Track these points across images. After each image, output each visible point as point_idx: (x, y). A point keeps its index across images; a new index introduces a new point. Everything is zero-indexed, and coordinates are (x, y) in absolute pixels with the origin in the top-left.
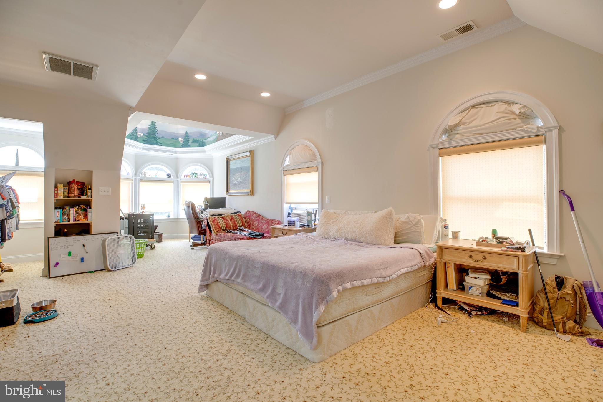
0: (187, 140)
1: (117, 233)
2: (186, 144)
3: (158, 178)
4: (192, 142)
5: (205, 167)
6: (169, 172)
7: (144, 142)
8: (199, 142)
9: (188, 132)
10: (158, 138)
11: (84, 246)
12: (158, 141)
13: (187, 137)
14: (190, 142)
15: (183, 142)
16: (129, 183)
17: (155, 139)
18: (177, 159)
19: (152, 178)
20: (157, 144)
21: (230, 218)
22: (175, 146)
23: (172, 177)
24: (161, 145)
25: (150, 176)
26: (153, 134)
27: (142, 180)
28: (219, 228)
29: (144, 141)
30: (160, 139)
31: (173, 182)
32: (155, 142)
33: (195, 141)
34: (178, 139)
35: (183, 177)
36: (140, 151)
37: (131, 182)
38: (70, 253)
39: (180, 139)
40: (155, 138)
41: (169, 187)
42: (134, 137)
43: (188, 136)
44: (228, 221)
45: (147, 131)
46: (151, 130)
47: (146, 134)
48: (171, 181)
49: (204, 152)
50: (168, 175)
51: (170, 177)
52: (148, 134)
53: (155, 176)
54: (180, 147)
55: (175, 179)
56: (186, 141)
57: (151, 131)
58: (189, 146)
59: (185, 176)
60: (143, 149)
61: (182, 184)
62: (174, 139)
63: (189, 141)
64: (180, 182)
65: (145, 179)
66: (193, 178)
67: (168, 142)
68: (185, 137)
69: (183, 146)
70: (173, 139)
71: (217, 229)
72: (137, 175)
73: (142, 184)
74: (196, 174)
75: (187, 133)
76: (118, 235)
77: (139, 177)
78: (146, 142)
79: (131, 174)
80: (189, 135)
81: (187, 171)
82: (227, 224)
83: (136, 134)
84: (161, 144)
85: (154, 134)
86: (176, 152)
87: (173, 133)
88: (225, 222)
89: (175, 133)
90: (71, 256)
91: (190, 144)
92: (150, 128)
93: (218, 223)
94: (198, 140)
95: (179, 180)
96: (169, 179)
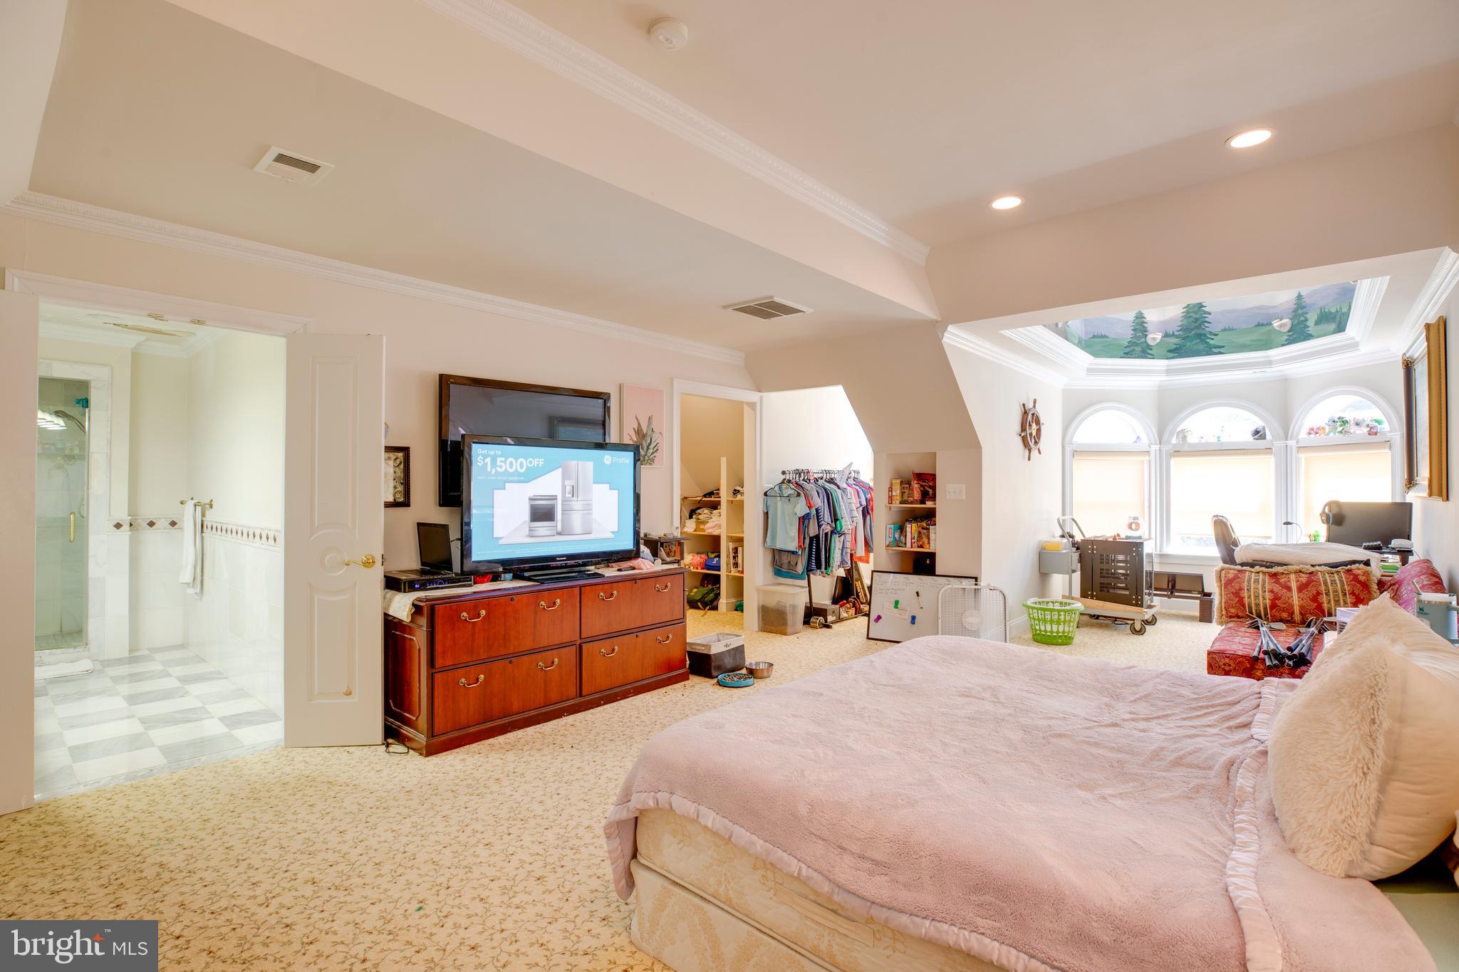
0: (1302, 319)
1: (976, 579)
2: (1298, 333)
3: (1222, 443)
4: (1316, 324)
5: (1370, 394)
6: (1258, 423)
7: (1172, 355)
8: (1338, 317)
9: (1303, 293)
10: (1211, 333)
11: (917, 593)
12: (1211, 342)
13: (1300, 311)
14: (1311, 323)
15: (1287, 328)
16: (1143, 462)
17: (1202, 340)
18: (1285, 381)
19: (1207, 443)
20: (1209, 351)
21: (1304, 578)
22: (1266, 345)
23: (1269, 436)
24: (1220, 353)
25: (1203, 441)
26: (1196, 328)
27: (1177, 453)
28: (1238, 608)
29: (1170, 351)
30: (1216, 335)
31: (1272, 453)
32: (1202, 347)
33: (1325, 318)
34: (1271, 324)
35: (1303, 435)
36: (1164, 378)
37: (1146, 458)
38: (897, 602)
39: (1276, 324)
40: (1202, 337)
41: (1262, 469)
42: (1138, 349)
43: (1303, 308)
44: (1289, 589)
45: (1180, 323)
46: (1190, 317)
47: (1176, 333)
48: (1268, 450)
49: (1354, 346)
50: (1257, 432)
51: (1263, 437)
52: (1181, 330)
53: (1215, 440)
54: (1283, 345)
55: (1279, 444)
56: (1299, 323)
57: (1191, 319)
58: (1309, 337)
59: (1312, 431)
60: (1169, 372)
61: (1303, 456)
62: (1263, 325)
63: (1307, 320)
64: (1294, 450)
65: (1186, 448)
66: (1336, 438)
67: (1246, 339)
68: (1295, 311)
69: (1290, 342)
70: (1259, 325)
71: (1233, 611)
72: (1165, 437)
73: (1174, 462)
74: (1345, 422)
75: (1299, 297)
76: (976, 584)
77: (1170, 443)
78: (1177, 352)
79: (1145, 440)
80: (1307, 301)
81: (1319, 414)
82: (1276, 598)
83: (1143, 340)
84: (1222, 350)
85: (1200, 325)
86: (1269, 363)
87: (1259, 308)
88: (1272, 591)
89: (1268, 307)
90: (897, 608)
91: (1312, 329)
92: (1188, 312)
93: (1241, 589)
94: (1333, 310)
95: (1292, 443)
96: (1261, 444)
